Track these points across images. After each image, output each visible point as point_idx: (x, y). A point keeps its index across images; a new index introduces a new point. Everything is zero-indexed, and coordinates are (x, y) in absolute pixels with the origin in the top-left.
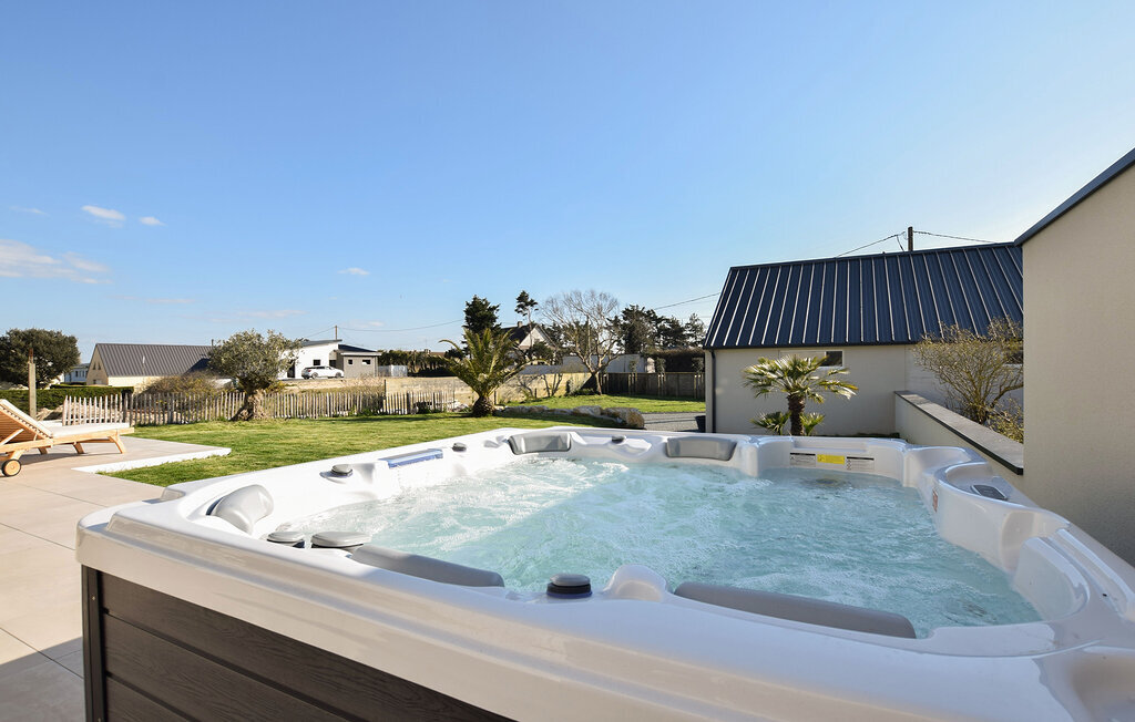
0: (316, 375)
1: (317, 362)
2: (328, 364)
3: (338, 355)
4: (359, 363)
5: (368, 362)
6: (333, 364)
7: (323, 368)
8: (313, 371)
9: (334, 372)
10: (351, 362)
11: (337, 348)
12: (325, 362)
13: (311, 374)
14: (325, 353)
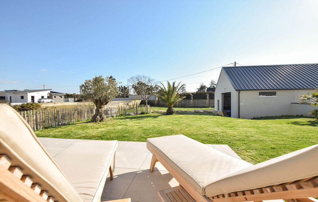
0: (43, 101)
1: (43, 97)
2: (47, 98)
3: (50, 94)
4: (58, 97)
5: (61, 97)
6: (48, 97)
7: (46, 99)
8: (42, 100)
9: (50, 100)
10: (55, 97)
11: (50, 92)
12: (46, 97)
13: (41, 101)
14: (45, 94)
